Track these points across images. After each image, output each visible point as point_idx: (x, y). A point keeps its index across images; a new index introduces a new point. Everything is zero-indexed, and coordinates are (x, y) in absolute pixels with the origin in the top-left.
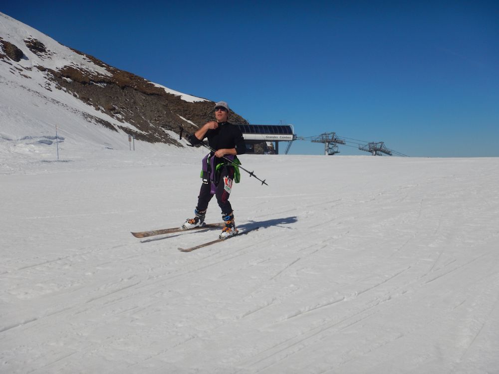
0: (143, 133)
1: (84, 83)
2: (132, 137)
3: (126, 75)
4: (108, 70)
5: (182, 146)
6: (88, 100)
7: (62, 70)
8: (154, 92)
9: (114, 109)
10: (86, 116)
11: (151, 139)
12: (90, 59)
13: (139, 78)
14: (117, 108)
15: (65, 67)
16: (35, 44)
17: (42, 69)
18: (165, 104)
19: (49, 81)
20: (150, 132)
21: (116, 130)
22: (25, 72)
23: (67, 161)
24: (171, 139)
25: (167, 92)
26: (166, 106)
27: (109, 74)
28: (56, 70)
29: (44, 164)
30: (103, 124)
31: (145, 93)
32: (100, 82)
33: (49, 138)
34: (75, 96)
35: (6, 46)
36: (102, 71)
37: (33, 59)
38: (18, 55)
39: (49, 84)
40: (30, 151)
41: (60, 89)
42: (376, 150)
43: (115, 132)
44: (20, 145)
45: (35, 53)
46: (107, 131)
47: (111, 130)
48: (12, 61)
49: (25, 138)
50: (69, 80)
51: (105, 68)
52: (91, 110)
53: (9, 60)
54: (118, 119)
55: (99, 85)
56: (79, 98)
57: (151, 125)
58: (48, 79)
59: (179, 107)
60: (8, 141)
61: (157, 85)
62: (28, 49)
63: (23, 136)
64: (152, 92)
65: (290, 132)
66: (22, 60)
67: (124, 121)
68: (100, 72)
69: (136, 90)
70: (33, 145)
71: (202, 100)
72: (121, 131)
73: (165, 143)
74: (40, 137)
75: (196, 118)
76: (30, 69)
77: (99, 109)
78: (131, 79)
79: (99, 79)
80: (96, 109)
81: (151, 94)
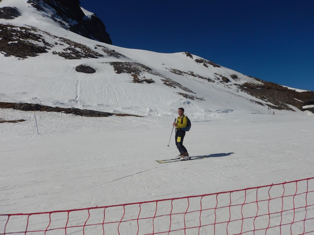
0: (276, 106)
1: (252, 88)
2: (270, 107)
3: (270, 83)
4: (263, 82)
5: (295, 111)
6: (253, 94)
9: (264, 97)
10: (251, 101)
11: (280, 108)
12: (255, 79)
13: (276, 84)
14: (265, 97)
15: (245, 83)
16: (234, 76)
17: (236, 85)
18: (287, 94)
19: (238, 89)
20: (280, 106)
21: (264, 105)
24: (290, 108)
25: (289, 89)
26: (288, 94)
27: (263, 84)
28: (241, 85)
30: (258, 103)
31: (278, 90)
32: (259, 87)
33: (227, 110)
34: (248, 93)
35: (223, 78)
36: (260, 83)
37: (233, 81)
38: (227, 81)
39: (238, 90)
41: (242, 91)
44: (212, 113)
45: (234, 79)
46: (260, 106)
47: (262, 106)
48: (225, 83)
50: (246, 88)
52: (254, 98)
54: (265, 101)
55: (258, 88)
56: (250, 94)
57: (280, 103)
59: (294, 94)
60: (209, 112)
61: (284, 86)
62: (231, 78)
64: (282, 89)
66: (229, 82)
67: (268, 102)
68: (259, 83)
69: (274, 89)
70: (217, 113)
71: (306, 91)
72: (266, 106)
73: (287, 110)
74: (223, 110)
75: (303, 99)
76: (231, 85)
77: (257, 98)
78: (272, 85)
79: (258, 86)
80: (256, 98)
81: (281, 90)
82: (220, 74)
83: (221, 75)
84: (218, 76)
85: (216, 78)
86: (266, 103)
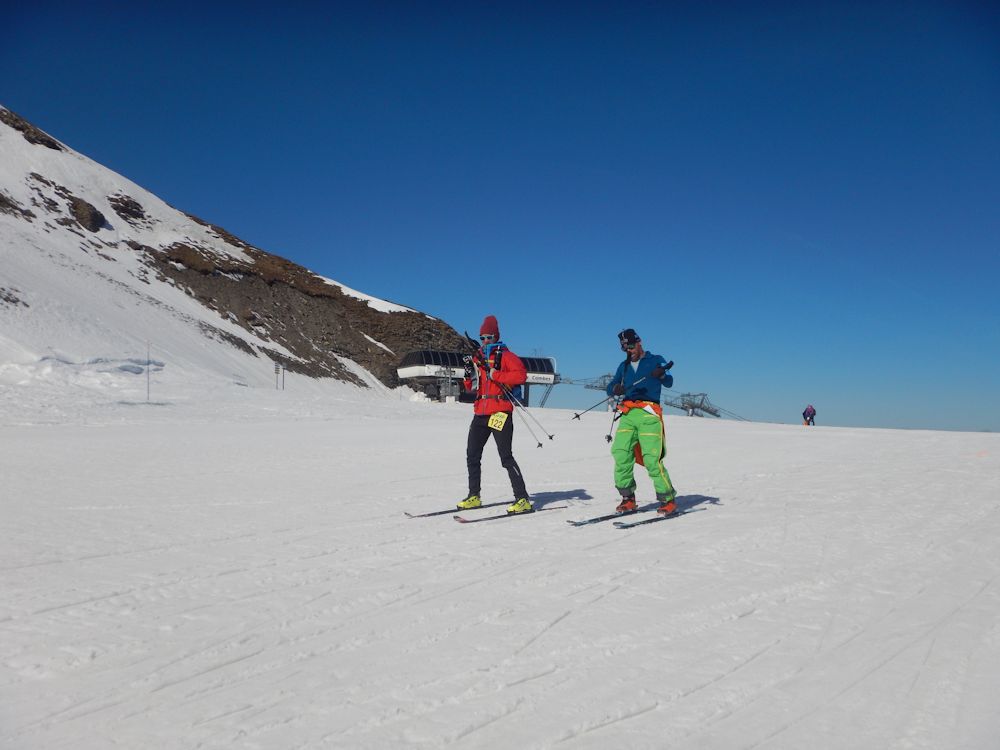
0: (301, 360)
1: (205, 272)
2: (281, 367)
3: (277, 262)
4: (248, 252)
5: (366, 385)
6: (211, 300)
7: (170, 250)
8: (323, 292)
9: (254, 318)
10: (205, 328)
11: (313, 371)
12: (218, 232)
13: (299, 269)
14: (258, 316)
15: (175, 244)
16: (126, 204)
17: (135, 246)
18: (340, 313)
19: (145, 267)
20: (313, 359)
21: (255, 354)
22: (107, 250)
23: (162, 404)
24: (348, 373)
25: (345, 294)
26: (343, 316)
27: (249, 260)
28: (159, 250)
29: (123, 408)
30: (233, 343)
31: (307, 293)
32: (233, 271)
33: (138, 362)
34: (189, 293)
35: (77, 205)
36: (238, 254)
37: (121, 229)
38: (97, 222)
39: (146, 272)
40: (102, 383)
41: (164, 280)
42: (693, 407)
43: (252, 357)
44: (86, 373)
45: (125, 218)
46: (239, 354)
47: (246, 354)
48: (85, 231)
49: (96, 361)
50: (179, 266)
51: (242, 249)
52: (214, 318)
53: (80, 228)
54: (259, 335)
55: (230, 276)
56: (196, 298)
57: (315, 347)
58: (145, 264)
59: (363, 319)
60: (66, 366)
61: (329, 282)
62: (114, 212)
63: (93, 358)
64: (319, 293)
65: (550, 370)
66: (103, 231)
67: (269, 338)
68: (234, 256)
69: (292, 287)
70: (108, 374)
71: (404, 309)
72: (263, 356)
73: (338, 379)
74: (123, 361)
75: (393, 338)
76: (115, 245)
77: (227, 317)
78: (286, 269)
79: (231, 267)
80: (223, 317)
81: (318, 296)
82: (59, 183)
83: (63, 189)
84: (50, 193)
85: (39, 200)
86: (262, 344)
